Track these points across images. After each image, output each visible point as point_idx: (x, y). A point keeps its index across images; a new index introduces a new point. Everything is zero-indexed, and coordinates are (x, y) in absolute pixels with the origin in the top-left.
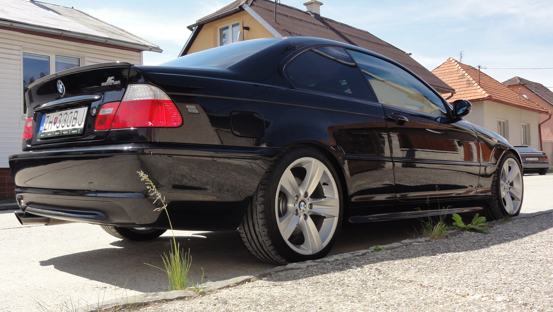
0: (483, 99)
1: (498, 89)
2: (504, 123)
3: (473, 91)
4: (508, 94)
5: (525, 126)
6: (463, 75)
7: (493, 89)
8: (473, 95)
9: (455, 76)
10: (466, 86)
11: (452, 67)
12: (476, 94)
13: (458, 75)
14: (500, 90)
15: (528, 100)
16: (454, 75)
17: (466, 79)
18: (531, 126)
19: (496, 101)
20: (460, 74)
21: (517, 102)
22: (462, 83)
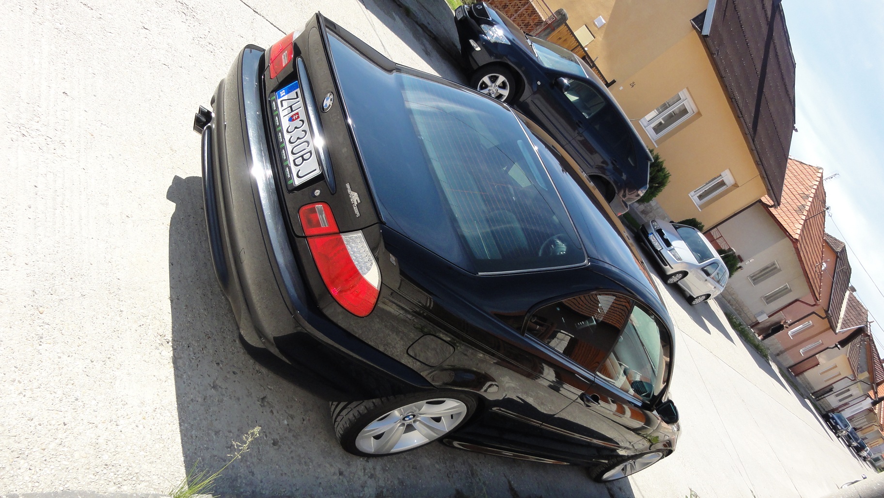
0: (790, 236)
1: (813, 240)
2: (776, 268)
3: (793, 219)
4: (814, 252)
5: (787, 288)
6: (808, 196)
7: (809, 236)
8: (789, 221)
9: (800, 189)
10: (796, 208)
11: (810, 177)
12: (791, 224)
13: (804, 190)
14: (814, 243)
15: (821, 274)
16: (802, 187)
17: (803, 203)
18: (791, 293)
19: (797, 249)
20: (807, 193)
21: (810, 267)
22: (796, 201)
